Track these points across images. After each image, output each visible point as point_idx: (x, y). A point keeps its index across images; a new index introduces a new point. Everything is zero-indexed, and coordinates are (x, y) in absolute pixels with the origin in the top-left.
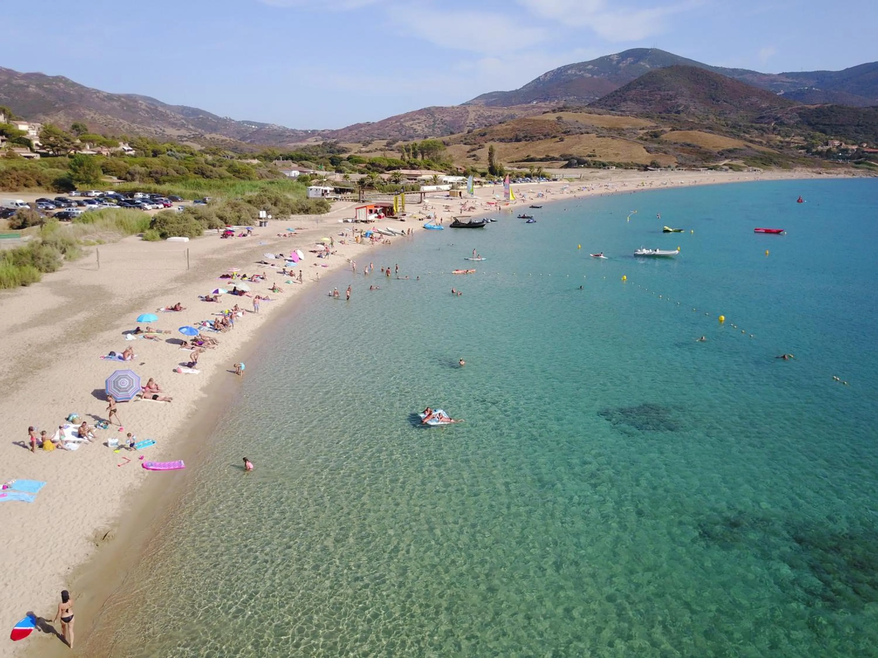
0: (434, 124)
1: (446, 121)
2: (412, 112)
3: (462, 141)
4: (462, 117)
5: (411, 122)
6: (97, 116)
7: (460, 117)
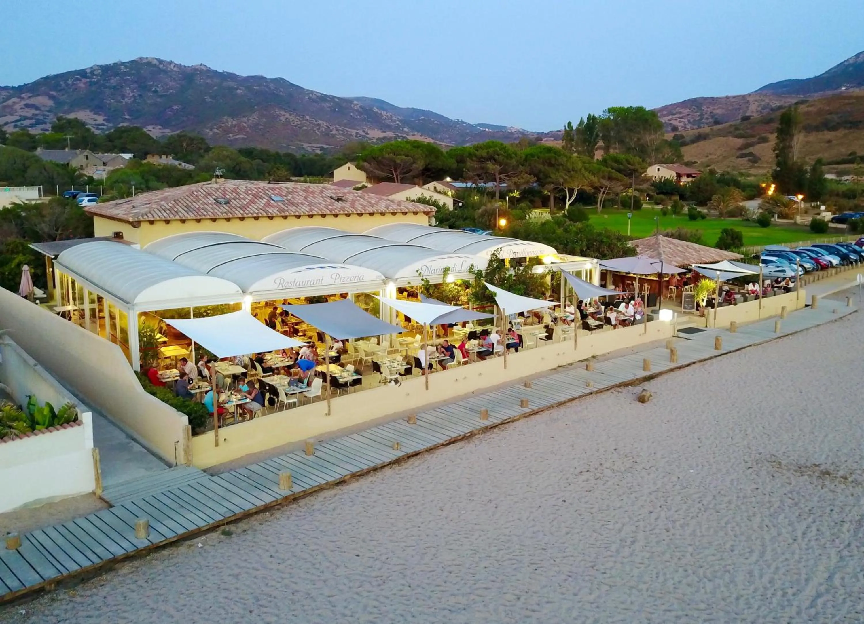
0: (701, 119)
1: (717, 114)
2: (673, 105)
3: (730, 132)
4: (739, 109)
5: (670, 117)
6: (291, 118)
7: (736, 110)
